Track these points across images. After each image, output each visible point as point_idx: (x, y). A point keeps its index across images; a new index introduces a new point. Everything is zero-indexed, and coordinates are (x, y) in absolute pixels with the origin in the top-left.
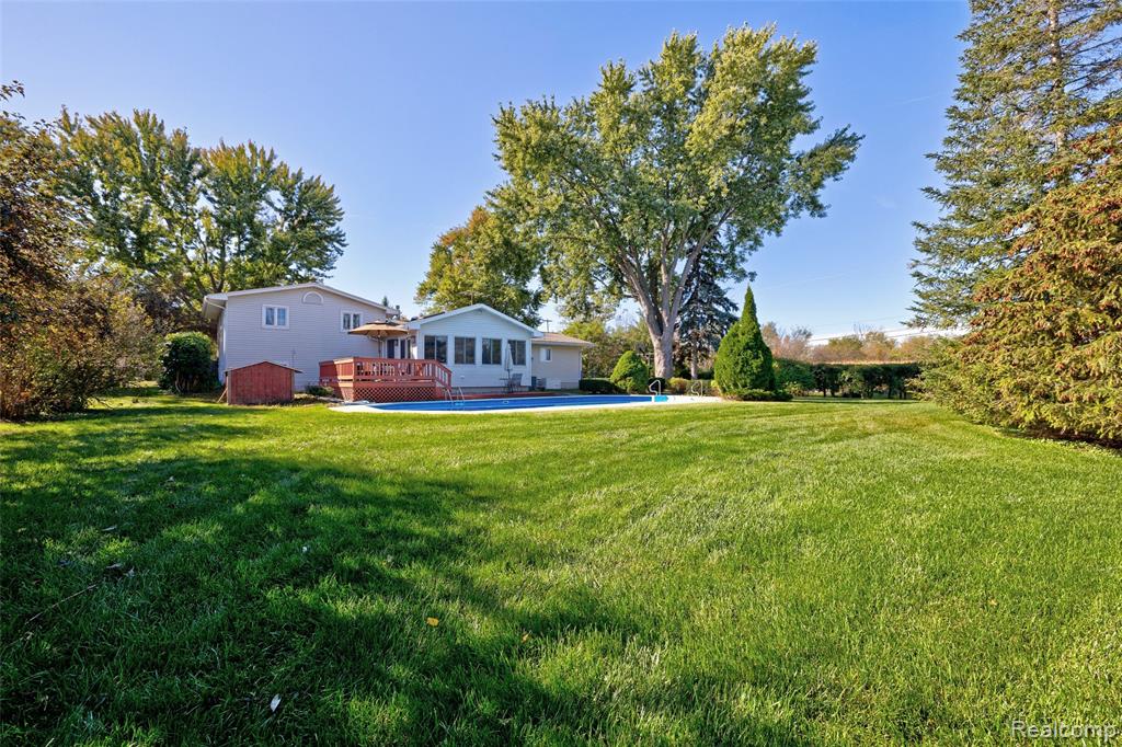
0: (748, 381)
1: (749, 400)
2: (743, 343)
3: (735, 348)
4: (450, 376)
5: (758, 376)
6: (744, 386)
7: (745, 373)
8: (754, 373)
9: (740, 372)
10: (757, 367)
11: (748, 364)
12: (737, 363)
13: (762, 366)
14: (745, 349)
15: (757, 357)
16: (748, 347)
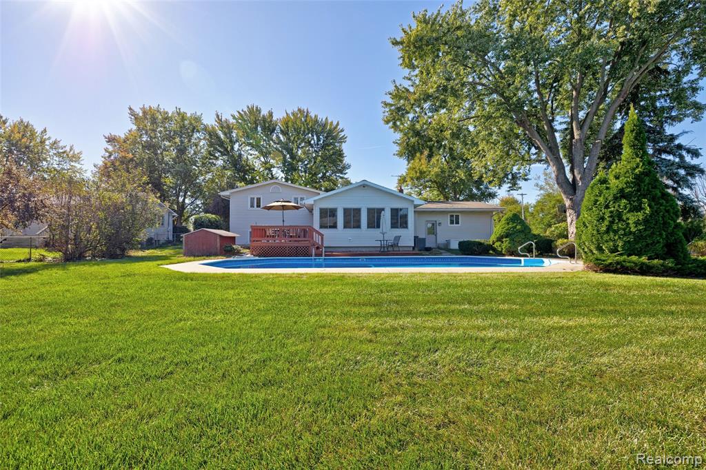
0: (620, 244)
1: (615, 271)
2: (614, 191)
3: (601, 199)
4: (322, 238)
5: (639, 237)
6: (612, 251)
7: (615, 232)
8: (631, 233)
9: (607, 232)
10: (637, 223)
11: (620, 219)
12: (603, 219)
13: (646, 221)
14: (616, 199)
15: (639, 208)
16: (621, 194)
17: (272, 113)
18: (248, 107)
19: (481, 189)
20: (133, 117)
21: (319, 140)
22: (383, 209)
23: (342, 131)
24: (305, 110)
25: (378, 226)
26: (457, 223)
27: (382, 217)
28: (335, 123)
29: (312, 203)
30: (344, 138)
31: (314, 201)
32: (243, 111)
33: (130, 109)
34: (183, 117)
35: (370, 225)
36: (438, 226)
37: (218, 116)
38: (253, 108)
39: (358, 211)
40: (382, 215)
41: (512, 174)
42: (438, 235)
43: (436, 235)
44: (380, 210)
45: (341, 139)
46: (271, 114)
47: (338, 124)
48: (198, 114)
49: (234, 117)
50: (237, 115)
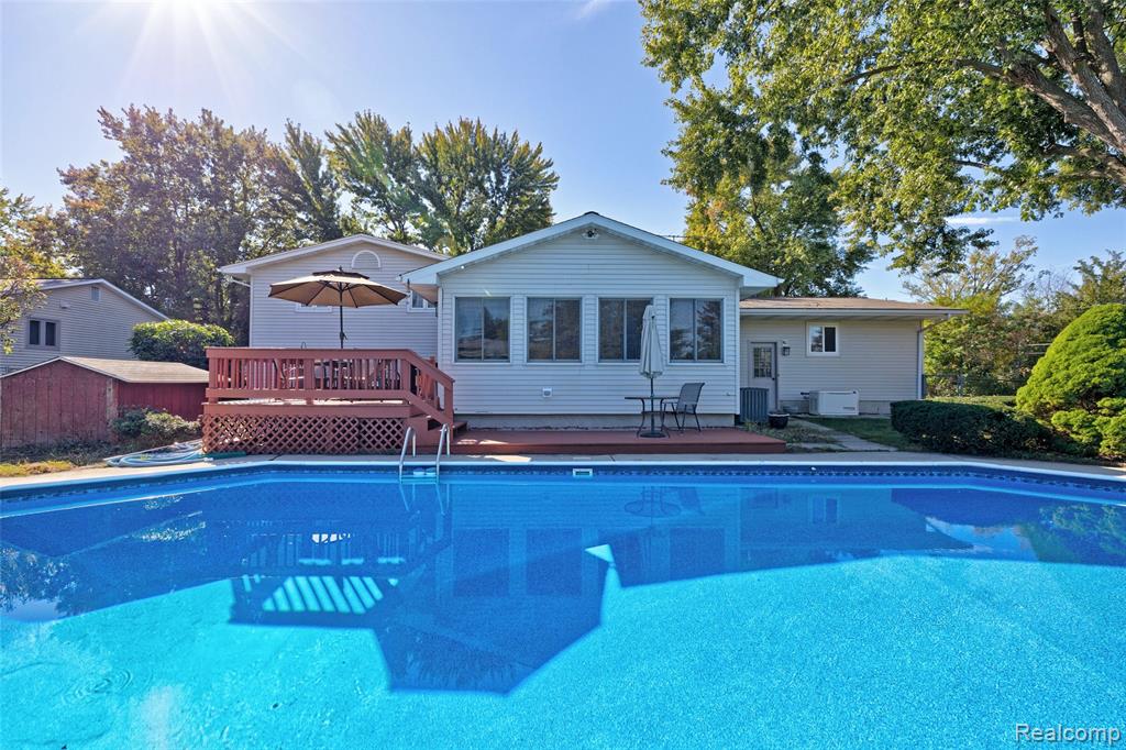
4: (447, 390)
17: (410, 133)
18: (358, 116)
19: (828, 284)
20: (110, 130)
21: (500, 180)
22: (648, 302)
23: (549, 165)
24: (475, 123)
25: (634, 354)
26: (830, 347)
27: (646, 325)
28: (533, 148)
29: (433, 280)
30: (553, 179)
31: (440, 276)
32: (350, 126)
33: (103, 113)
34: (217, 129)
35: (609, 351)
36: (779, 355)
37: (290, 128)
38: (369, 122)
39: (572, 307)
40: (646, 316)
41: (945, 236)
42: (779, 378)
43: (775, 379)
44: (639, 306)
45: (546, 181)
46: (407, 134)
47: (539, 151)
48: (258, 130)
49: (332, 138)
50: (337, 134)
